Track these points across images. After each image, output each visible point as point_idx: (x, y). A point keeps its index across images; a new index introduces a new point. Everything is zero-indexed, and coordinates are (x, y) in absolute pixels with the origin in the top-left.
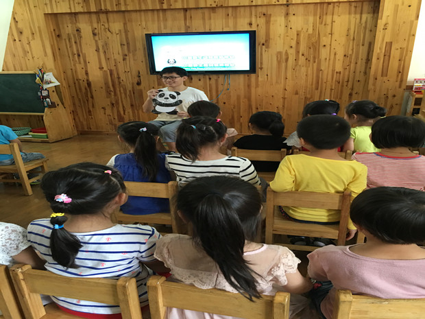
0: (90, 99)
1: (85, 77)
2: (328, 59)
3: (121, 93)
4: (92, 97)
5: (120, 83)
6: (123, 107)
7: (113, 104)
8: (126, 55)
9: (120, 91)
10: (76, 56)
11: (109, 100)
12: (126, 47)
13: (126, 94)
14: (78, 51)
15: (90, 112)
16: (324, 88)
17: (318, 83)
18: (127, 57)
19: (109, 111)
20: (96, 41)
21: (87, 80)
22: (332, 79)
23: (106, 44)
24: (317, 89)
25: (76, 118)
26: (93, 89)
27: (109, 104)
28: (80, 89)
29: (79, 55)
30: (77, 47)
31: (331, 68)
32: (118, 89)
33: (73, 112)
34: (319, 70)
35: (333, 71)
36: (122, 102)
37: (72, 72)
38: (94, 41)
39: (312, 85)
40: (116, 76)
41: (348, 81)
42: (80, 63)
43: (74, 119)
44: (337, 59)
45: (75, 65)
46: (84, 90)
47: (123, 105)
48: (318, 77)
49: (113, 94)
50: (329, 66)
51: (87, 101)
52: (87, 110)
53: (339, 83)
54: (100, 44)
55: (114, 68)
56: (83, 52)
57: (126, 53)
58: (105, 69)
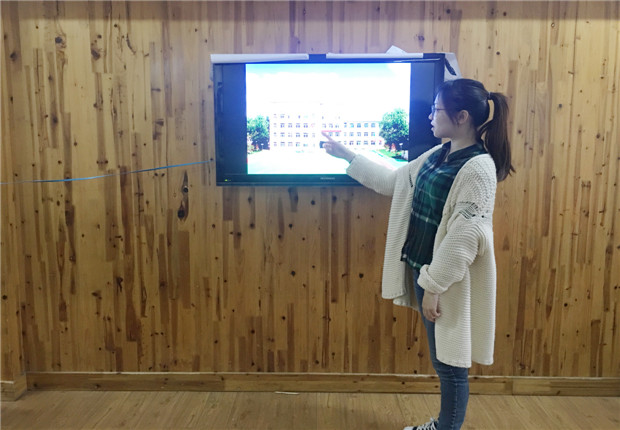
0: (68, 265)
1: (63, 190)
2: (566, 145)
3: (140, 243)
4: (73, 259)
5: (141, 210)
6: (143, 289)
7: (119, 281)
8: (161, 123)
9: (139, 237)
10: (48, 120)
11: (111, 264)
12: (161, 96)
13: (151, 247)
14: (54, 104)
15: (63, 307)
16: (559, 233)
17: (548, 215)
18: (163, 130)
19: (107, 306)
20: (98, 75)
21: (68, 202)
22: (575, 205)
23: (120, 86)
24: (546, 234)
25: (30, 329)
26: (78, 232)
27: (111, 279)
28: (48, 230)
29: (55, 121)
30: (53, 93)
31: (572, 173)
32: (135, 231)
33: (24, 307)
34: (550, 178)
35: (577, 178)
36: (141, 273)
37: (34, 171)
38: (92, 77)
39: (536, 220)
40: (134, 188)
41: (603, 212)
42: (55, 146)
43: (24, 333)
44: (583, 147)
45: (42, 152)
46: (55, 235)
47: (142, 283)
48: (547, 197)
49: (121, 245)
50: (568, 165)
51: (61, 269)
52: (58, 303)
53: (587, 215)
54: (107, 85)
55: (130, 163)
56: (67, 110)
57: (162, 115)
58: (111, 165)
